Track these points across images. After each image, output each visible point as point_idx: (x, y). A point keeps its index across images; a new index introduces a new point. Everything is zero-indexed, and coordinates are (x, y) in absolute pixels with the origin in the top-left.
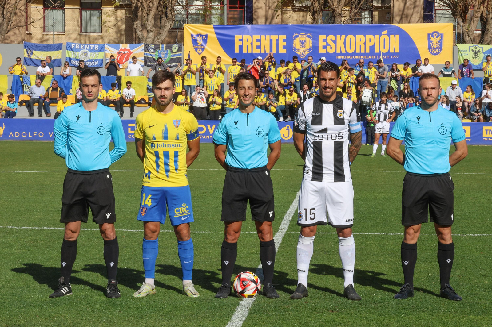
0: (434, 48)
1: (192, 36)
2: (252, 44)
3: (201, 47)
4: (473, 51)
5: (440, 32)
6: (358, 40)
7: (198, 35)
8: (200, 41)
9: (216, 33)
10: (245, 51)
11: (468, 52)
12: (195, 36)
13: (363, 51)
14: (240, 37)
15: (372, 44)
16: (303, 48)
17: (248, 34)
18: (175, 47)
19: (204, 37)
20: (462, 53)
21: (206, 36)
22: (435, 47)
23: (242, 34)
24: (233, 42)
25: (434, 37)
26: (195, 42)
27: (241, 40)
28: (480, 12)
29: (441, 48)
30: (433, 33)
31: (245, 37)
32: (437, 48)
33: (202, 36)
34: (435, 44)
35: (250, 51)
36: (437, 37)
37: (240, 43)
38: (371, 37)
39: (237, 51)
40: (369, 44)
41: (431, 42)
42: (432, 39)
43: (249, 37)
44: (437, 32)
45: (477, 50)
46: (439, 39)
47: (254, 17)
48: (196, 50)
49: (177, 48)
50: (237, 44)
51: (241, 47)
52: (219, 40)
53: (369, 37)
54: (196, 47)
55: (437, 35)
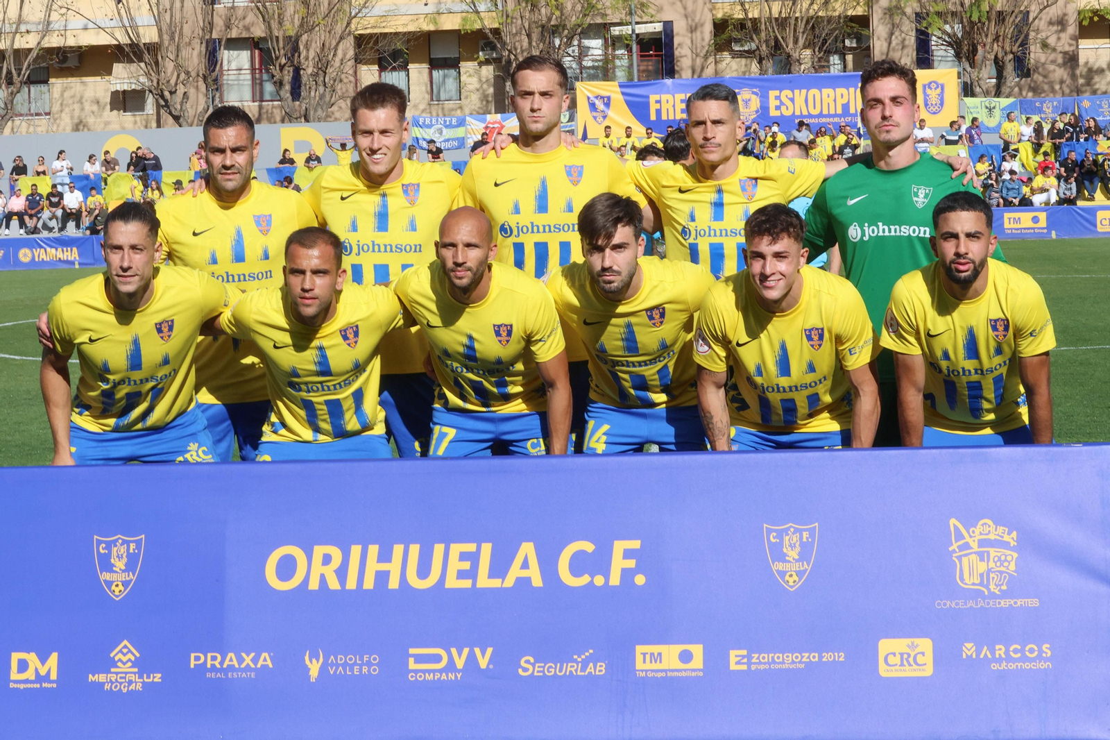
0: (932, 105)
1: (589, 98)
2: (674, 106)
3: (602, 114)
4: (987, 107)
5: (940, 82)
6: (825, 96)
7: (597, 97)
8: (600, 105)
9: (623, 94)
10: (664, 117)
11: (979, 110)
12: (592, 98)
13: (832, 112)
14: (657, 97)
15: (845, 101)
16: (748, 110)
17: (668, 93)
18: (565, 116)
19: (606, 99)
20: (972, 110)
21: (609, 98)
22: (934, 103)
23: (660, 93)
24: (647, 105)
25: (931, 89)
26: (593, 107)
27: (658, 102)
28: (994, 53)
29: (942, 104)
30: (930, 83)
31: (664, 97)
32: (936, 104)
33: (602, 98)
34: (934, 99)
35: (671, 117)
36: (935, 89)
37: (658, 106)
38: (844, 91)
39: (653, 117)
40: (840, 102)
41: (928, 96)
42: (928, 91)
43: (669, 97)
44: (934, 82)
45: (992, 106)
46: (939, 91)
47: (676, 68)
48: (595, 118)
49: (568, 117)
50: (653, 107)
51: (659, 112)
52: (628, 103)
53: (840, 91)
54: (595, 114)
55: (935, 86)
